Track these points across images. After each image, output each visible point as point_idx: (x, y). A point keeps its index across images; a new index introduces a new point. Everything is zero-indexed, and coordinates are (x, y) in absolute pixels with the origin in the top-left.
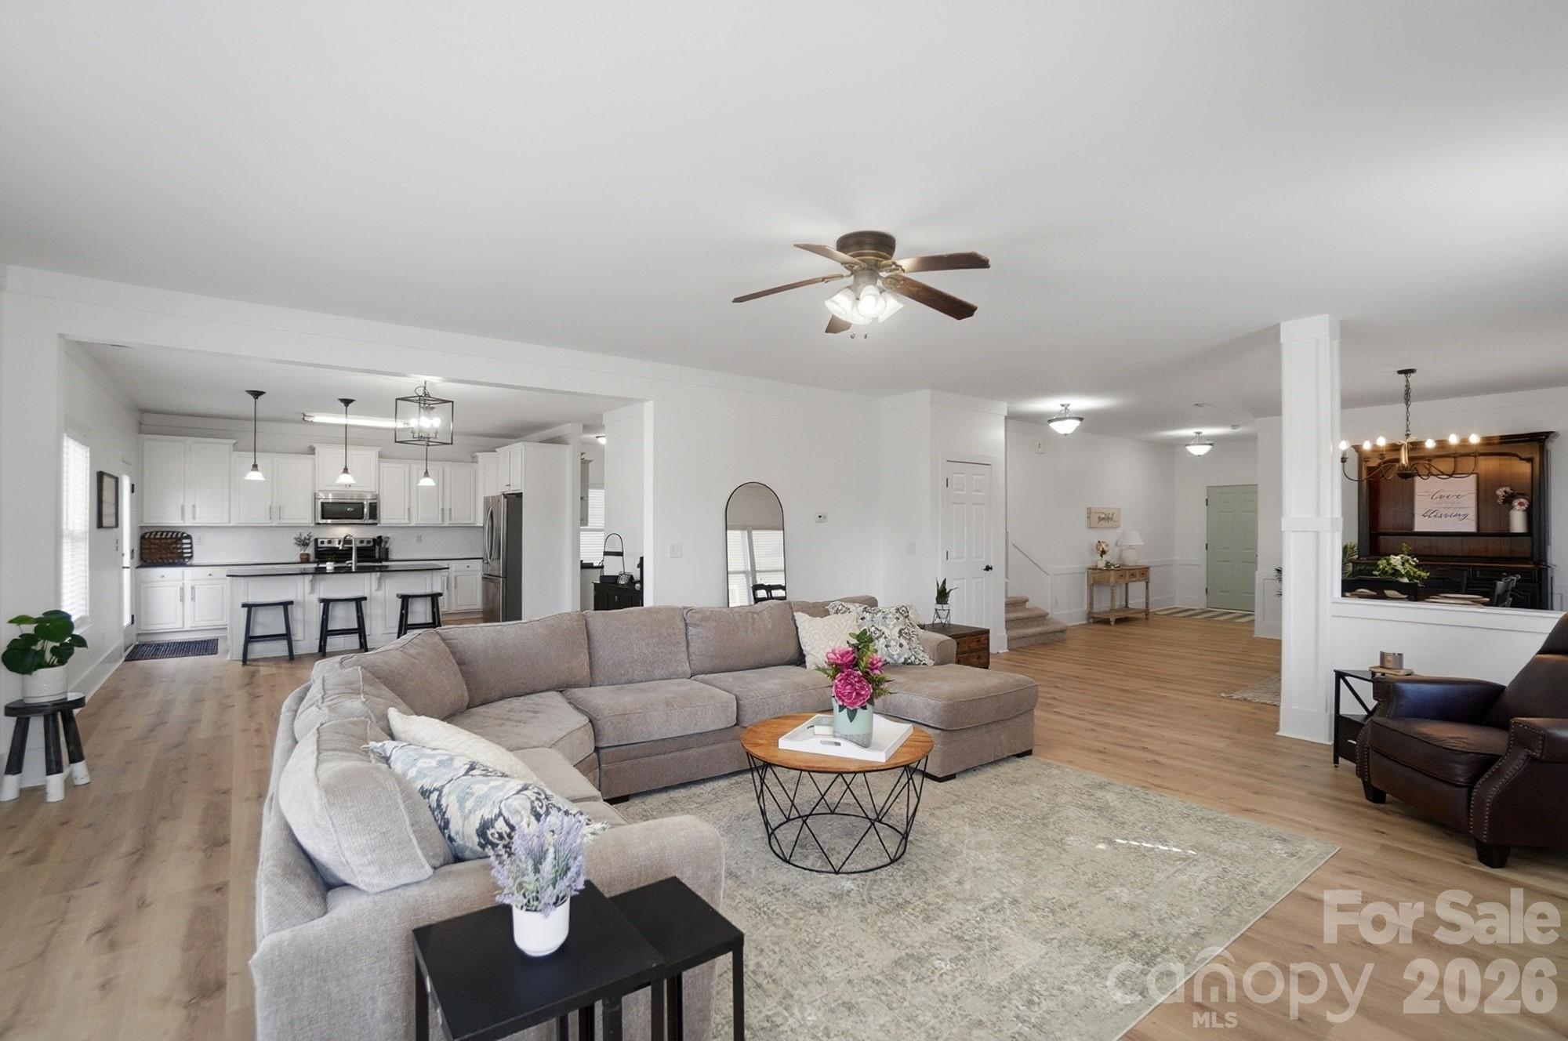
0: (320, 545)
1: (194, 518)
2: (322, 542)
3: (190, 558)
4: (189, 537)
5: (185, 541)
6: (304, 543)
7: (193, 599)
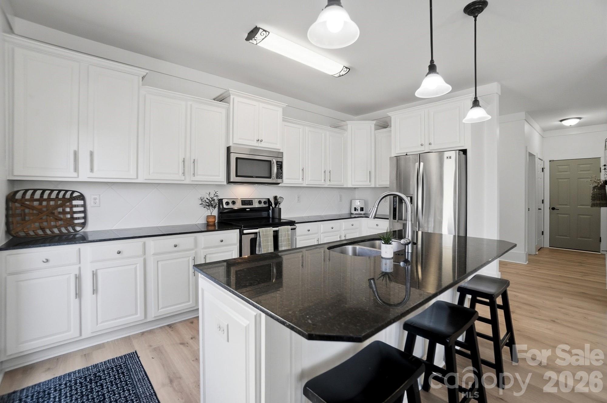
0: (225, 206)
1: (92, 170)
2: (227, 203)
3: (83, 225)
4: (82, 197)
5: (75, 202)
6: (209, 204)
7: (95, 291)
